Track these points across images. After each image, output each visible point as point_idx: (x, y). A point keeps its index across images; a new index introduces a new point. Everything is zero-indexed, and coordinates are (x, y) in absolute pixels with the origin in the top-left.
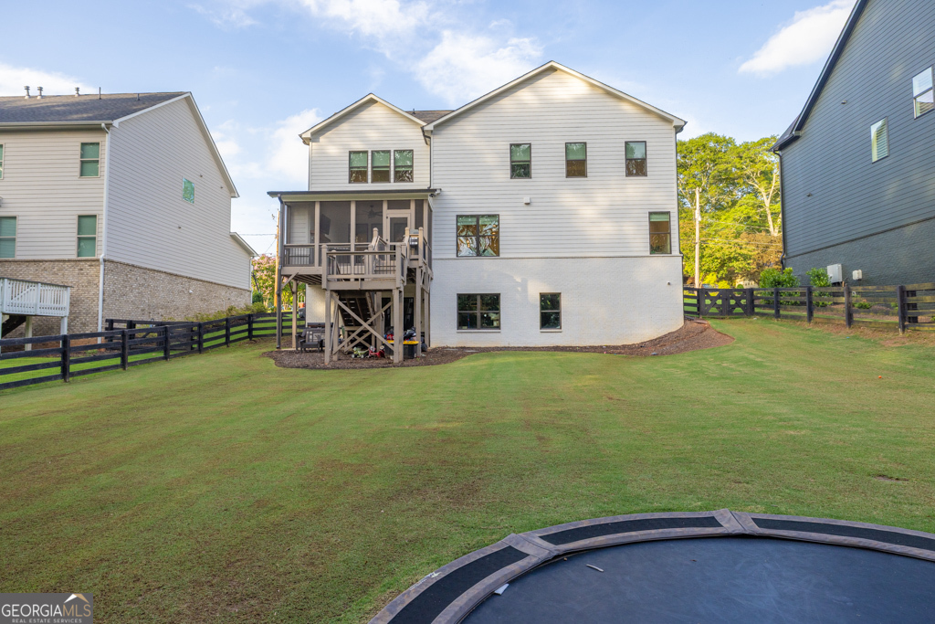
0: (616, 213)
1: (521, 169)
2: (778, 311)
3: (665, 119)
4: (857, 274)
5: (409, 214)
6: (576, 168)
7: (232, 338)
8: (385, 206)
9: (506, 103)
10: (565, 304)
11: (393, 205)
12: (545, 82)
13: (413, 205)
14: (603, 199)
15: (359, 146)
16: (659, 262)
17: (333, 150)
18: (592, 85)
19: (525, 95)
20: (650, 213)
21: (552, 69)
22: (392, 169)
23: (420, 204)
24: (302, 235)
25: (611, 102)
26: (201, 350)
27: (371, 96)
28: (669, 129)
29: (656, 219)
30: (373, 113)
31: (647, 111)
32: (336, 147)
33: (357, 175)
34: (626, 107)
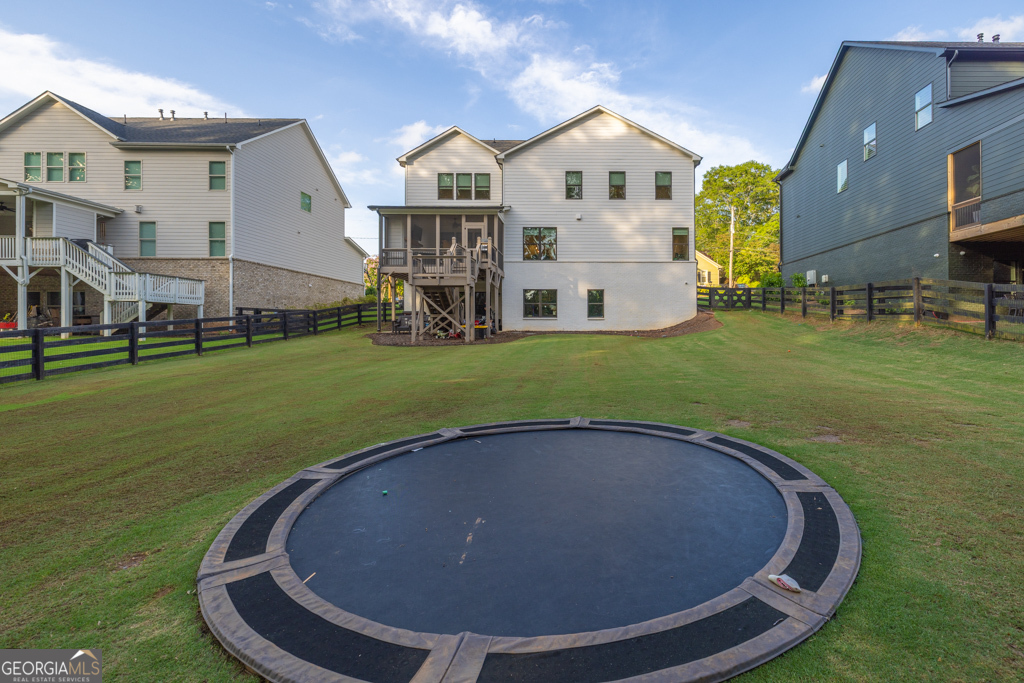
0: (646, 229)
1: (573, 191)
2: (764, 306)
3: (686, 155)
4: (825, 278)
5: (483, 226)
6: (617, 192)
7: (343, 323)
8: (464, 219)
9: (561, 138)
10: (608, 299)
11: (470, 218)
12: (592, 123)
13: (486, 220)
14: (636, 219)
15: (444, 170)
16: (678, 268)
17: (423, 173)
18: (630, 126)
19: (576, 133)
20: (674, 229)
21: (599, 112)
22: (473, 188)
23: (491, 218)
24: (397, 242)
25: (645, 141)
26: (316, 332)
27: (456, 128)
28: (689, 163)
29: (678, 233)
30: (458, 143)
31: (672, 148)
32: (425, 170)
33: (445, 193)
34: (656, 145)
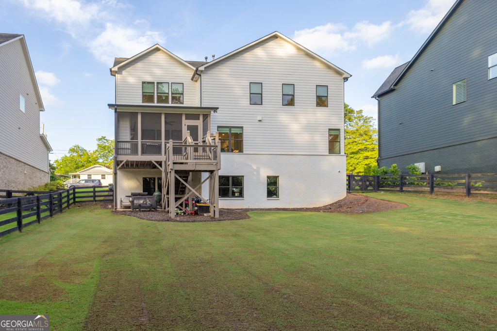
0: (310, 128)
1: (256, 98)
2: (402, 188)
3: (339, 73)
4: (438, 168)
6: (289, 101)
8: (184, 118)
9: (248, 56)
10: (281, 182)
11: (189, 116)
12: (271, 44)
13: (201, 118)
14: (303, 119)
15: (148, 79)
16: (334, 158)
17: (132, 80)
18: (299, 49)
19: (259, 52)
20: (330, 130)
21: (275, 37)
23: (205, 117)
25: (309, 60)
27: (157, 46)
28: (340, 79)
29: (333, 133)
30: (159, 57)
31: (329, 67)
32: (133, 78)
33: (148, 97)
34: (317, 64)
